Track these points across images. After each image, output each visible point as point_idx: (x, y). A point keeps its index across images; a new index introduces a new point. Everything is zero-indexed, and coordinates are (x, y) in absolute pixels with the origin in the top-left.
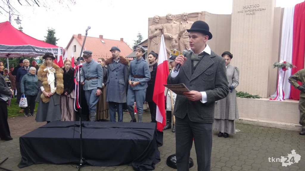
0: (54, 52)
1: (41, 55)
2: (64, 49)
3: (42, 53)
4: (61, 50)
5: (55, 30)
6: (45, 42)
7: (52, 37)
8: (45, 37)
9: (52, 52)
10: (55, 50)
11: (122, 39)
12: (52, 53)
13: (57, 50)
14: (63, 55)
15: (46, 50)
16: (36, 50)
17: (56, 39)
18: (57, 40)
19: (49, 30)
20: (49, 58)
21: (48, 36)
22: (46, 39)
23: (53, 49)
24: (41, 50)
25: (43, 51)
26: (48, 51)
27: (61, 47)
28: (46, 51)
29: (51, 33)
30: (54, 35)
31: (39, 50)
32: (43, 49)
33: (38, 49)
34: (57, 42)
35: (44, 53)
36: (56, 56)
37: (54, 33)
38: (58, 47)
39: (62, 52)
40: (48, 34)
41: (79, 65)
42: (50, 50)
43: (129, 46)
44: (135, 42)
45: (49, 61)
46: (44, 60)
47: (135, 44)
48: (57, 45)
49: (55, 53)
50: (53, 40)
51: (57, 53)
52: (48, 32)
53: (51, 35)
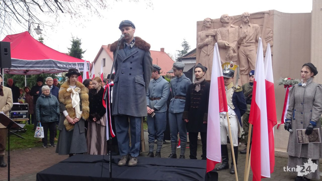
0: (80, 67)
1: (64, 71)
2: (91, 63)
3: (65, 69)
4: (87, 65)
5: (80, 40)
6: (69, 55)
7: (77, 49)
8: (69, 49)
9: (77, 67)
10: (80, 65)
11: (162, 50)
12: (77, 69)
13: (83, 64)
14: (89, 71)
15: (70, 64)
16: (59, 65)
17: (82, 51)
18: (83, 53)
19: (73, 40)
20: (75, 76)
21: (72, 47)
22: (70, 51)
23: (78, 64)
24: (64, 66)
25: (66, 66)
26: (72, 66)
27: (87, 62)
28: (70, 66)
29: (76, 44)
30: (79, 46)
31: (61, 66)
32: (66, 65)
33: (61, 64)
34: (82, 55)
35: (67, 69)
36: (82, 73)
37: (80, 44)
38: (84, 61)
39: (88, 67)
40: (73, 45)
41: (110, 84)
42: (75, 65)
43: (171, 58)
44: (179, 53)
45: (75, 79)
46: (67, 77)
47: (179, 55)
48: (82, 59)
49: (80, 69)
50: (78, 52)
51: (82, 69)
52: (72, 43)
53: (76, 46)
